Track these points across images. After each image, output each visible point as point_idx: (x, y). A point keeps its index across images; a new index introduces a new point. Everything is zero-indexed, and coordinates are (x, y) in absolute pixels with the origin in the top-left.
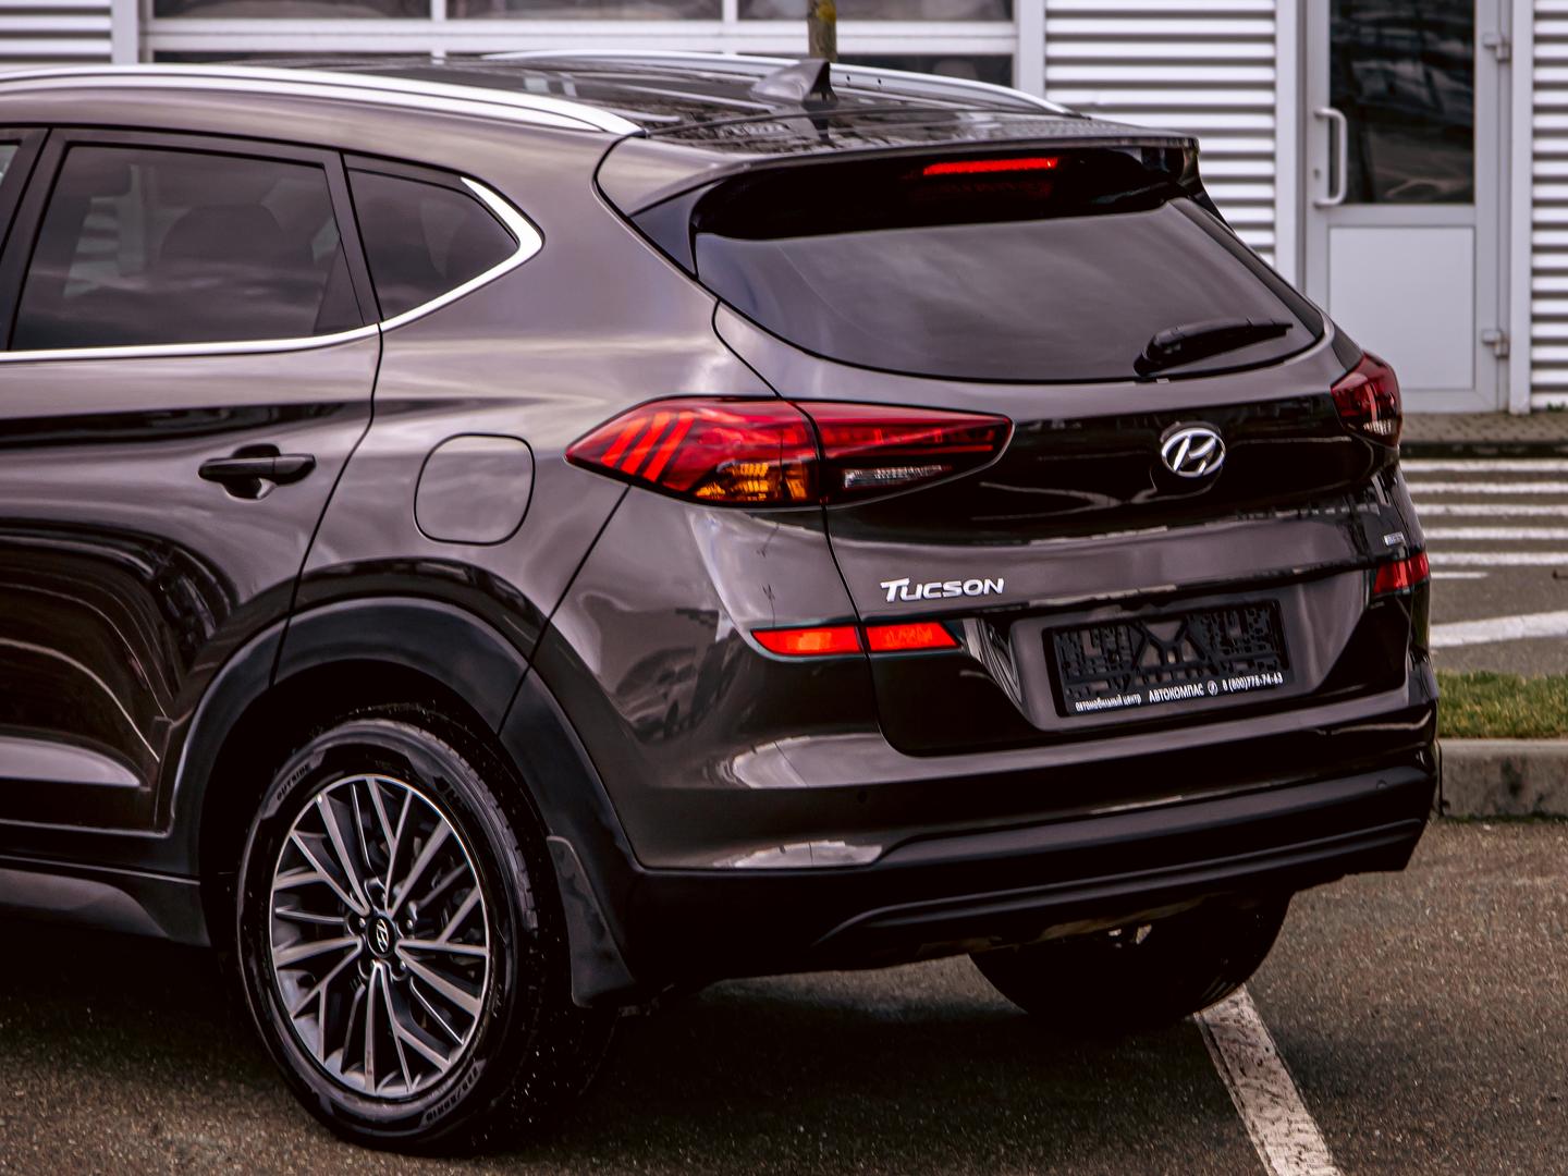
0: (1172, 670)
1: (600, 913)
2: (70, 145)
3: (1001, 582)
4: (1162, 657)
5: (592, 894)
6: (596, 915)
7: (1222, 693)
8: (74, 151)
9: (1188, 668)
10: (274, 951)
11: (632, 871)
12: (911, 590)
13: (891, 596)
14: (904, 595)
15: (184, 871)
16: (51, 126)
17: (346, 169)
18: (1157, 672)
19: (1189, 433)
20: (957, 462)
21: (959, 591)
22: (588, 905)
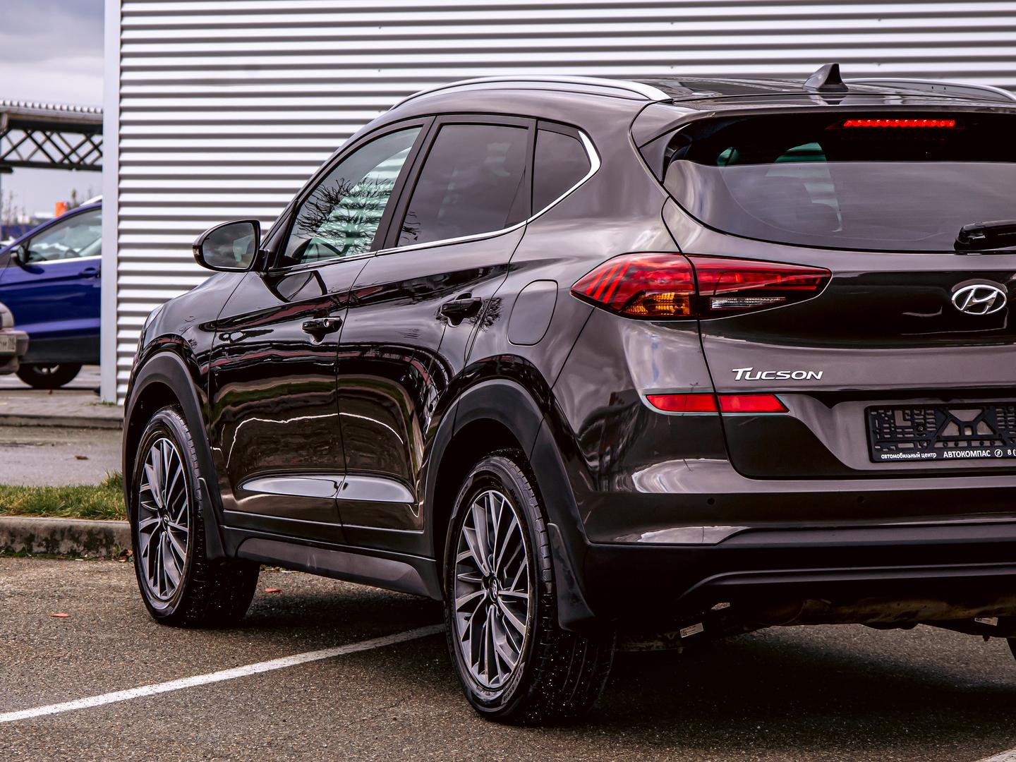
0: (969, 439)
1: (571, 571)
2: (442, 125)
3: (821, 373)
4: (961, 431)
5: (567, 558)
6: (569, 572)
7: (1005, 457)
8: (444, 128)
9: (982, 439)
10: (456, 600)
11: (585, 545)
12: (753, 374)
13: (738, 377)
14: (747, 377)
15: (429, 555)
16: (437, 114)
17: (537, 130)
18: (955, 440)
19: (975, 287)
20: (791, 296)
21: (788, 376)
22: (565, 566)
